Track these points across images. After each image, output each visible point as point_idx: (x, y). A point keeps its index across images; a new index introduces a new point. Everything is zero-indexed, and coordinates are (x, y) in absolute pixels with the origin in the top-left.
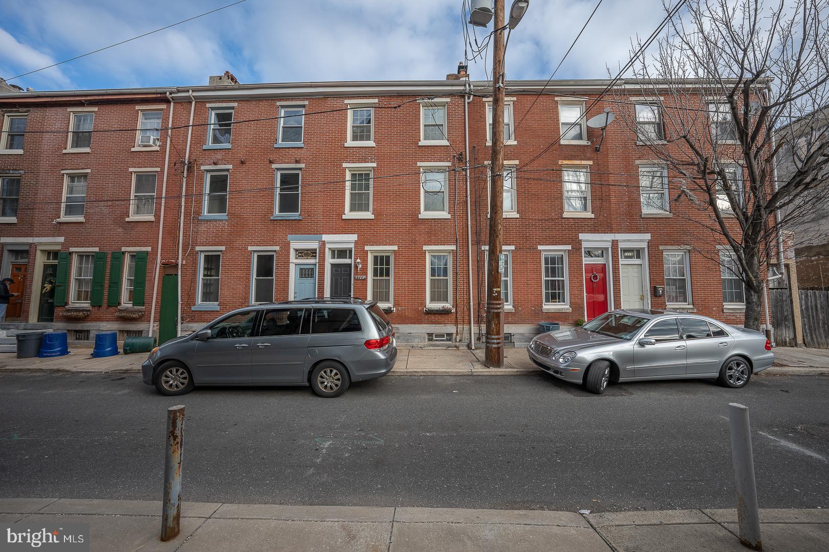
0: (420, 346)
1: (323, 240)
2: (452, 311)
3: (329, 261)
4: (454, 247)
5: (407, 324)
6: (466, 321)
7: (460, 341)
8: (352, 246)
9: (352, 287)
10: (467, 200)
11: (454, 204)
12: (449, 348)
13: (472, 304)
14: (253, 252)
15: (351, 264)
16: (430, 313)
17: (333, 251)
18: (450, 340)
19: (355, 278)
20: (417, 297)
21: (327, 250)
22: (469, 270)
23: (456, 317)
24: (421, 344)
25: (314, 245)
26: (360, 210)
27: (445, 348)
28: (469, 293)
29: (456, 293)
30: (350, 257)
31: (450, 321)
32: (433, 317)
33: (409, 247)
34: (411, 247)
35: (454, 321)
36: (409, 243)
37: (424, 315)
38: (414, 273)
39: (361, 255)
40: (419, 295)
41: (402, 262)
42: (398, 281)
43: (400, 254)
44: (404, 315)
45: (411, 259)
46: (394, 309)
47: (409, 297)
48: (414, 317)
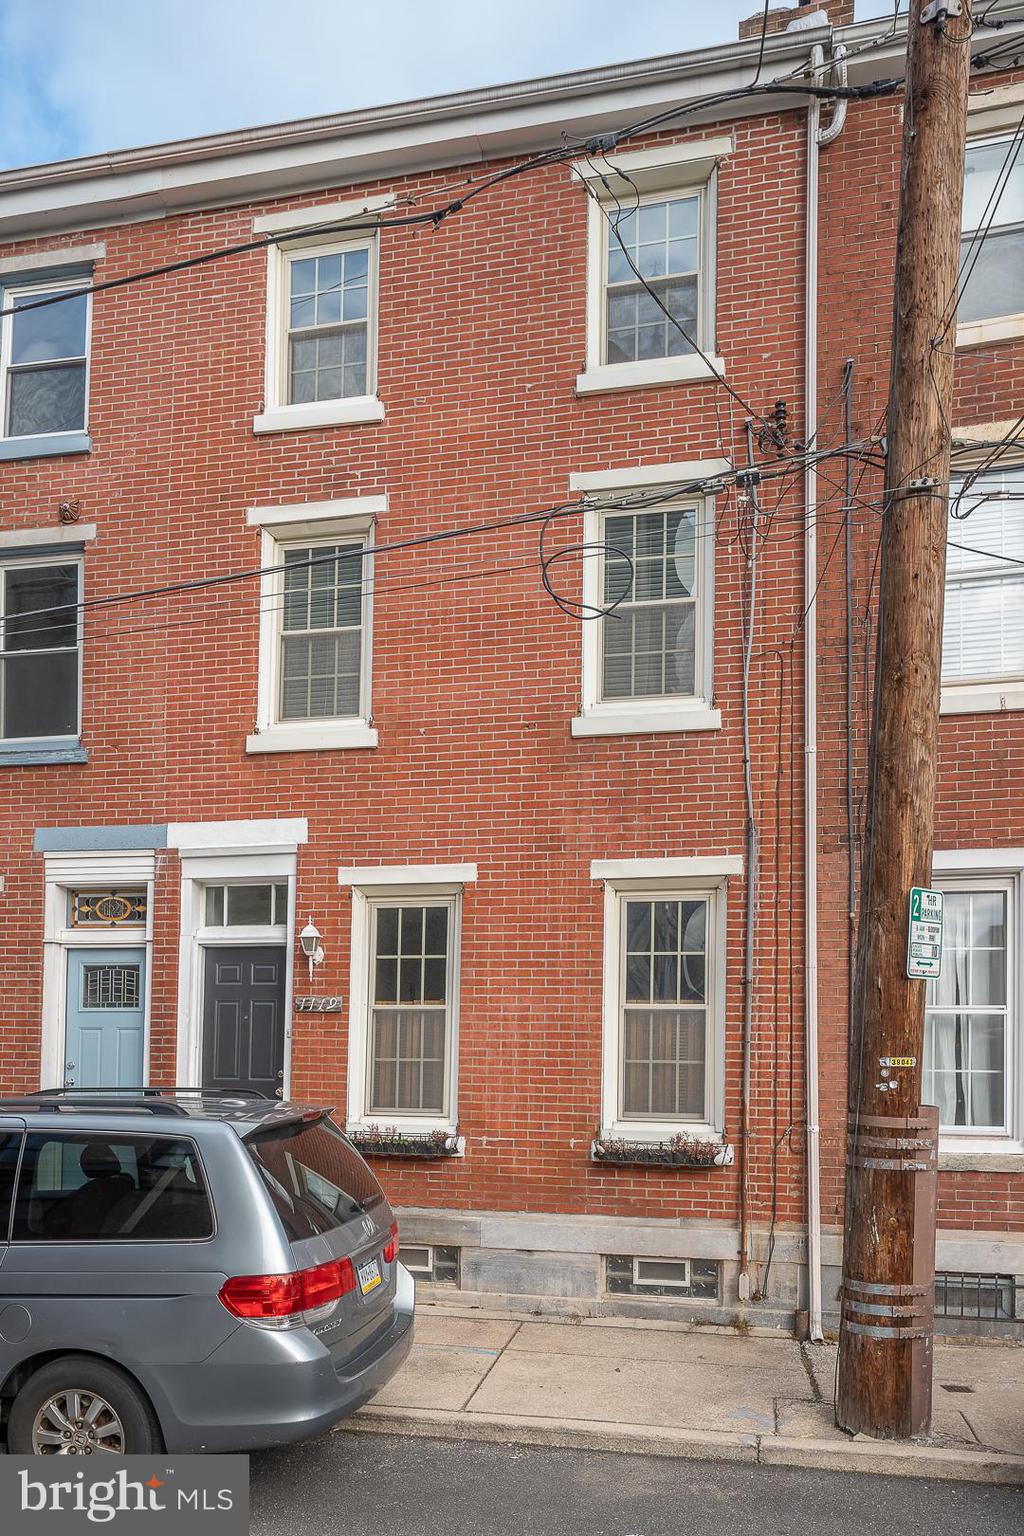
0: (570, 1310)
1: (170, 846)
2: (718, 1160)
3: (197, 931)
4: (733, 865)
5: (516, 1210)
6: (786, 1208)
7: (755, 1297)
8: (286, 868)
9: (287, 1043)
10: (802, 636)
11: (741, 660)
12: (705, 1329)
13: (814, 1128)
15: (282, 949)
16: (619, 1167)
17: (213, 892)
18: (710, 1290)
19: (296, 1008)
20: (562, 1091)
21: (187, 890)
22: (803, 971)
23: (741, 1188)
24: (575, 1303)
25: (136, 869)
26: (322, 710)
27: (684, 1326)
28: (804, 1076)
29: (742, 1075)
30: (282, 920)
31: (711, 1205)
32: (631, 1183)
33: (529, 866)
34: (539, 866)
35: (729, 1206)
36: (529, 848)
37: (592, 1173)
38: (550, 982)
39: (323, 906)
40: (570, 1081)
41: (497, 937)
42: (478, 1018)
43: (489, 902)
44: (503, 1170)
45: (538, 919)
46: (462, 1143)
47: (523, 1090)
48: (547, 1181)
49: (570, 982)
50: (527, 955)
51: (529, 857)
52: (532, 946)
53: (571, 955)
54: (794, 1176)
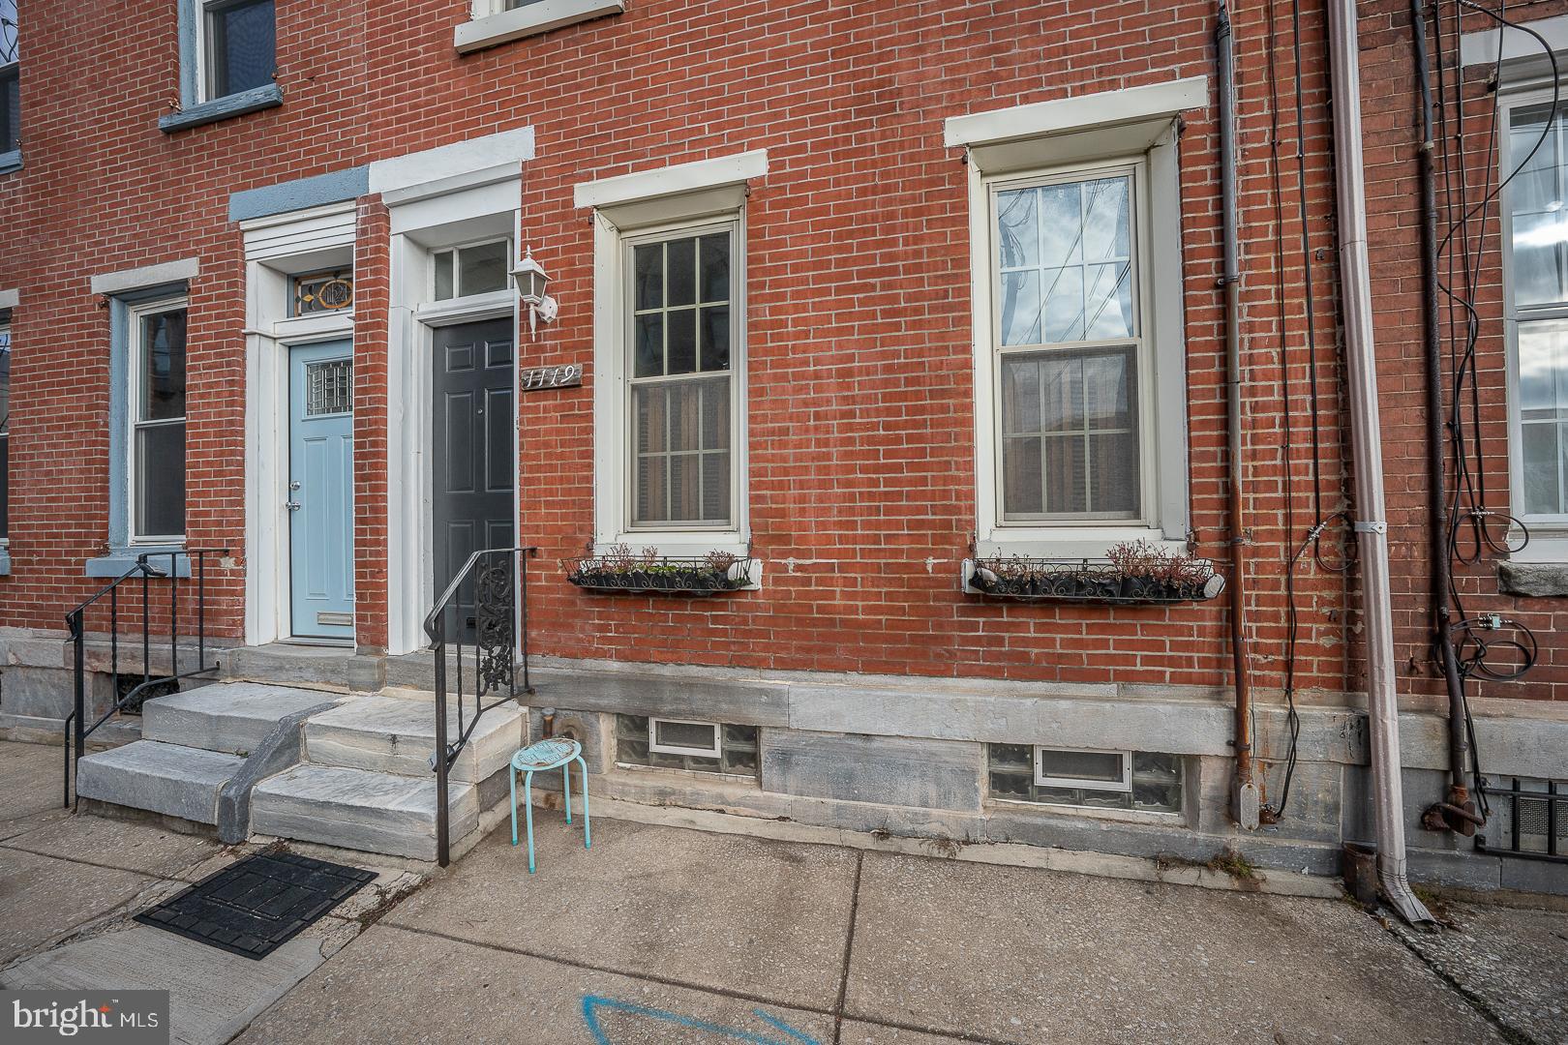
0: (935, 828)
1: (372, 191)
2: (1193, 585)
3: (415, 307)
4: (1189, 93)
5: (844, 671)
6: (1313, 665)
7: (1264, 819)
8: (509, 199)
9: (516, 437)
12: (1173, 875)
13: (1381, 526)
14: (114, 304)
15: (507, 317)
16: (1008, 600)
19: (527, 389)
20: (911, 482)
23: (1231, 630)
24: (944, 818)
25: (341, 228)
27: (1133, 864)
31: (1172, 662)
32: (1030, 625)
33: (847, 141)
34: (861, 139)
35: (1203, 663)
36: (846, 115)
37: (963, 612)
38: (885, 314)
39: (556, 241)
40: (924, 467)
41: (802, 254)
42: (776, 378)
43: (787, 203)
44: (821, 609)
45: (864, 219)
46: (757, 569)
47: (849, 484)
48: (891, 625)
49: (918, 311)
50: (848, 276)
51: (847, 128)
52: (856, 261)
53: (918, 268)
54: (1326, 610)
